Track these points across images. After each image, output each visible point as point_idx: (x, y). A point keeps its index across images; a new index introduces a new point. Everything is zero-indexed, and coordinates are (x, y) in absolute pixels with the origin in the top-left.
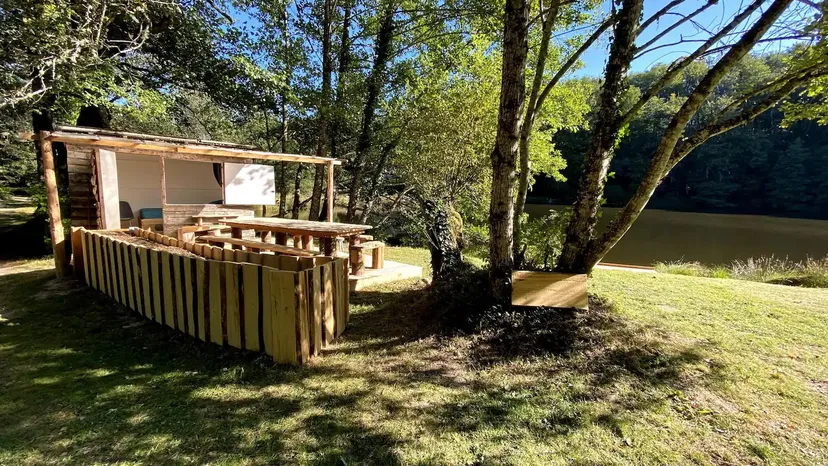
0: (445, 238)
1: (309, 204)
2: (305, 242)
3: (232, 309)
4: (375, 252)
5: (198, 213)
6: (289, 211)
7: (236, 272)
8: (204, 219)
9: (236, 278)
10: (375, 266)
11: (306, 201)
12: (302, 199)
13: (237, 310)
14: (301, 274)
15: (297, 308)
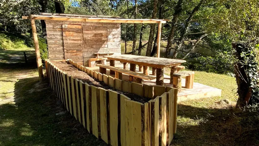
0: (254, 74)
1: (146, 46)
2: (145, 69)
3: (103, 118)
4: (188, 79)
5: (97, 52)
6: (137, 50)
7: (105, 95)
8: (100, 55)
9: (105, 100)
10: (187, 86)
11: (145, 45)
12: (143, 44)
13: (106, 119)
14: (146, 105)
15: (143, 130)
